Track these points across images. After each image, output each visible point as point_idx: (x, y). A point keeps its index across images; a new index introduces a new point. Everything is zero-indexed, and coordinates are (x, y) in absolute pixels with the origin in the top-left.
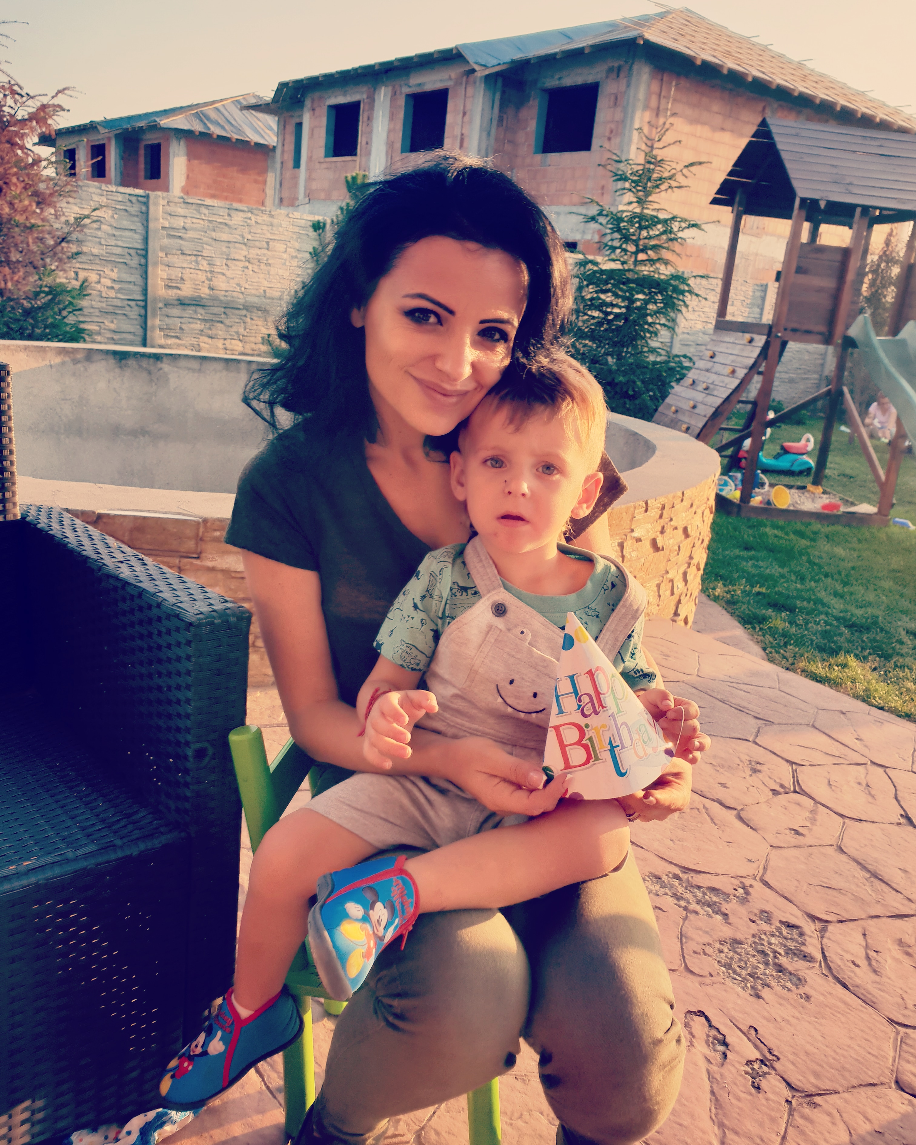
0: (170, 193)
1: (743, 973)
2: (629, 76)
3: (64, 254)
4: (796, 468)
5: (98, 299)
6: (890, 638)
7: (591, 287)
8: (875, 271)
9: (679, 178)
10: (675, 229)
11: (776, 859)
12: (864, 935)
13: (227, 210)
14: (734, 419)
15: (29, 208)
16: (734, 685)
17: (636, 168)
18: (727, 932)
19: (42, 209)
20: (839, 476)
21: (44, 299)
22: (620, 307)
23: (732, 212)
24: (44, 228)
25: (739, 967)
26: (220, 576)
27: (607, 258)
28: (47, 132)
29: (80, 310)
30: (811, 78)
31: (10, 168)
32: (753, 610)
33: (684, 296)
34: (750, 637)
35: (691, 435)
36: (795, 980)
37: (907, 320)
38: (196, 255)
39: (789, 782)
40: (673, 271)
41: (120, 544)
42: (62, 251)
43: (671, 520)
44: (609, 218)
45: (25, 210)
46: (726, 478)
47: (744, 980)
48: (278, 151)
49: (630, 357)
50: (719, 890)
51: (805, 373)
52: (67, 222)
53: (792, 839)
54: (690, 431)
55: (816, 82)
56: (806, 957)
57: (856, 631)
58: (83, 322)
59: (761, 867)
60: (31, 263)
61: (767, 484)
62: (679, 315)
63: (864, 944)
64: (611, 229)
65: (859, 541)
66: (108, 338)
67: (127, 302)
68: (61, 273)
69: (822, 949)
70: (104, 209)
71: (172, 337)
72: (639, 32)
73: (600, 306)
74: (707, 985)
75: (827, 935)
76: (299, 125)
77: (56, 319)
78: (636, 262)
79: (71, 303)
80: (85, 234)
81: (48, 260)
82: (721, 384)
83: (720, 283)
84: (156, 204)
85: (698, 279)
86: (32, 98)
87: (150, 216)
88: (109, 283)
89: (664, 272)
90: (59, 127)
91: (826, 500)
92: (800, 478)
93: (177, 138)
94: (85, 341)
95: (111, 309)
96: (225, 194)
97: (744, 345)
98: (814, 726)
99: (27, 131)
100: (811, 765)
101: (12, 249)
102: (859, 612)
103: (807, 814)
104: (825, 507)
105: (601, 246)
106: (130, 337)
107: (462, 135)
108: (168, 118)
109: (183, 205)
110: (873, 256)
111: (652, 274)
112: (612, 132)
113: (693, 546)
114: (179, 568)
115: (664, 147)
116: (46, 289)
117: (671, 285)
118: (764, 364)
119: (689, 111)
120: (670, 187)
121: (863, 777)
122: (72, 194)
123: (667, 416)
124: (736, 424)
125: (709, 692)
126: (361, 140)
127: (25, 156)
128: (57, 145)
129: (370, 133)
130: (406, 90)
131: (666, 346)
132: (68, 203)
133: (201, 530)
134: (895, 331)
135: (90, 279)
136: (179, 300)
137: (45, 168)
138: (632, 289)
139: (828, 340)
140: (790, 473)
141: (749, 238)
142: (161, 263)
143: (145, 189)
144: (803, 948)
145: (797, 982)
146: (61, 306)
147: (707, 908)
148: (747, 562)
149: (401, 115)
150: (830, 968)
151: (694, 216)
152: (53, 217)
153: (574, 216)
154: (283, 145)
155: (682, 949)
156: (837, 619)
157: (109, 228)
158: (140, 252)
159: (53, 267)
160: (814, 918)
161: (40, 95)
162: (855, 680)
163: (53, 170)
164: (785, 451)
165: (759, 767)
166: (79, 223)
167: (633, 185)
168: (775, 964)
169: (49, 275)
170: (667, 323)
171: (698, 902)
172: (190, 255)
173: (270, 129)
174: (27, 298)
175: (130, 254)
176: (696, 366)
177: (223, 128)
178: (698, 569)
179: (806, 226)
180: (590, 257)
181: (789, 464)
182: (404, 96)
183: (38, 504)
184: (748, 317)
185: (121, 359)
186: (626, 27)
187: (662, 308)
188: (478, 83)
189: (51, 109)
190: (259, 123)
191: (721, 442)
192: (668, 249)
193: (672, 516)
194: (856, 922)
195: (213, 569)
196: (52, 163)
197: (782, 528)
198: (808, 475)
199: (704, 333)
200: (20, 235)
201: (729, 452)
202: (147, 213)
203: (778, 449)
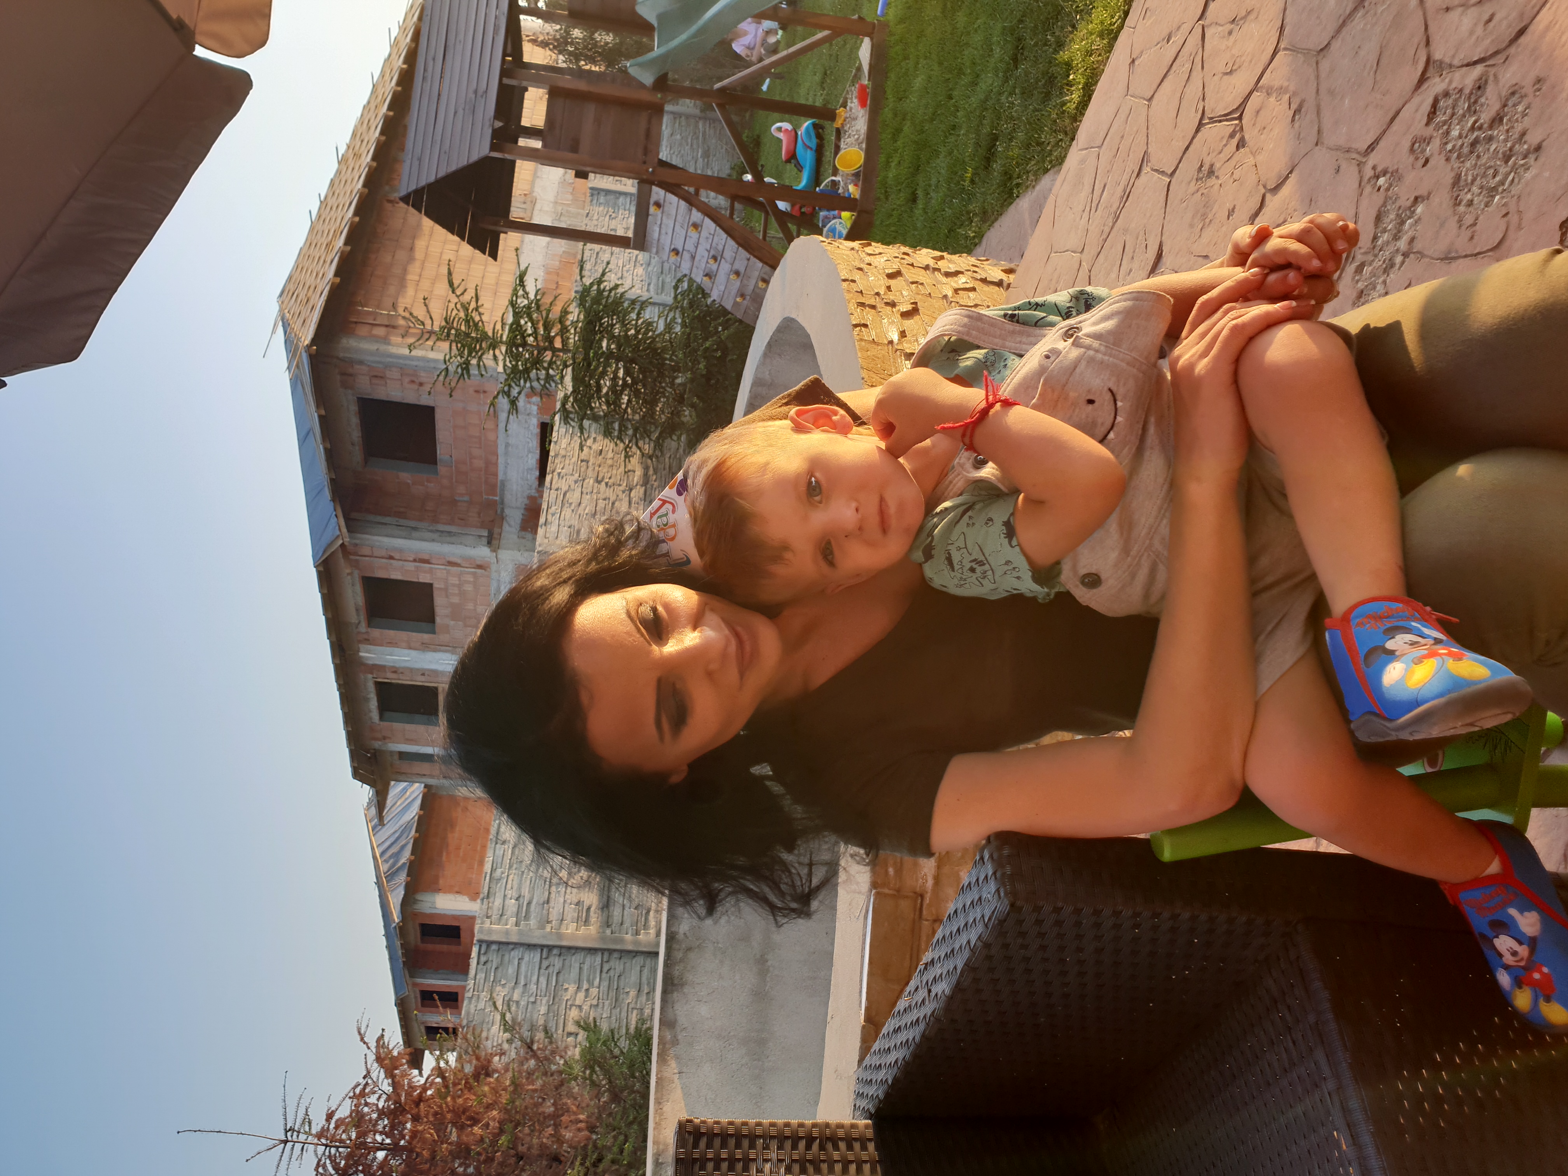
0: (477, 915)
1: (1503, 170)
2: (351, 362)
3: (546, 1047)
4: (813, 143)
5: (599, 1010)
6: (1032, 10)
7: (593, 405)
8: (576, 56)
9: (466, 298)
10: (526, 302)
11: (1336, 137)
12: (1447, 9)
13: (498, 846)
14: (752, 225)
15: (493, 1085)
16: (1094, 205)
17: (455, 351)
18: (1441, 199)
19: (496, 1071)
20: (824, 89)
21: (600, 1077)
22: (617, 369)
23: (506, 233)
24: (516, 1069)
25: (1494, 177)
26: (946, 870)
27: (560, 386)
28: (407, 1057)
29: (612, 1031)
30: (357, 148)
31: (447, 1106)
32: (994, 187)
33: (604, 290)
34: (1030, 189)
35: (771, 276)
36: (1514, 99)
37: (635, 13)
38: (550, 886)
39: (1226, 127)
40: (574, 304)
41: (906, 993)
42: (544, 1049)
43: (878, 294)
44: (513, 385)
45: (495, 1091)
46: (825, 230)
47: (1514, 169)
48: (431, 781)
49: (676, 356)
50: (1379, 211)
51: (698, 138)
52: (510, 1041)
53: (1309, 115)
54: (766, 277)
55: (362, 141)
56: (1480, 87)
57: (1022, 54)
58: (627, 1029)
59: (1347, 155)
60: (557, 1089)
61: (834, 178)
62: (627, 296)
63: (1460, 9)
64: (525, 382)
65: (906, 58)
66: (648, 1000)
67: (604, 975)
68: (569, 1053)
69: (1468, 65)
70: (494, 995)
71: (646, 919)
72: (303, 351)
73: (616, 392)
74: (1521, 219)
75: (1447, 60)
76: (402, 755)
77: (623, 1063)
78: (565, 349)
79: (604, 1043)
80: (524, 1020)
81: (554, 1067)
82: (710, 241)
83: (589, 246)
84: (490, 931)
85: (585, 273)
86: (368, 1072)
87: (504, 940)
88: (581, 995)
89: (575, 314)
90: (401, 1043)
91: (854, 104)
92: (826, 137)
93: (414, 903)
94: (651, 1028)
95: (613, 994)
96: (479, 848)
97: (663, 213)
98: (1150, 100)
99: (406, 1082)
100: (1204, 99)
101: (541, 1110)
102: (997, 51)
103: (1272, 99)
104: (863, 104)
105: (546, 394)
106: (646, 971)
107: (415, 561)
108: (392, 913)
109: (491, 900)
110: (560, 61)
111: (578, 329)
112: (413, 382)
113: (912, 265)
114: (935, 921)
115: (431, 318)
116: (588, 1072)
117: (591, 307)
118: (686, 188)
119: (392, 290)
120: (477, 309)
121: (1220, 29)
122: (477, 1032)
123: (747, 308)
124: (758, 221)
125: (1104, 236)
126: (419, 681)
127: (434, 1086)
128: (422, 1047)
129: (411, 670)
130: (363, 628)
131: (663, 312)
132: (487, 1039)
133: (886, 891)
134: (646, 28)
135: (576, 1018)
136: (602, 909)
137: (447, 1062)
138: (596, 353)
139: (657, 110)
140: (819, 152)
141: (536, 212)
142: (559, 928)
143: (472, 944)
144: (1467, 91)
145: (1517, 96)
146: (608, 1055)
147: (1407, 226)
148: (931, 198)
149: (391, 633)
150: (1497, 53)
151: (510, 279)
152: (503, 1057)
153: (509, 426)
154: (424, 775)
155: (1466, 256)
156: (1006, 80)
157: (516, 991)
158: (545, 955)
159: (562, 1062)
160: (1423, 79)
161: (366, 1063)
162: (1087, 51)
163: (449, 1054)
164: (792, 157)
165: (1206, 168)
166: (510, 1026)
167: (474, 354)
168: (1491, 127)
169: (571, 1068)
170: (636, 311)
171: (1396, 238)
172: (550, 893)
173: (405, 790)
174: (598, 1096)
175: (547, 967)
176: (687, 272)
177: (403, 847)
178: (942, 258)
179: (522, 142)
180: (558, 405)
181: (809, 151)
182: (369, 630)
183: (853, 1096)
184: (629, 210)
185: (673, 984)
186: (297, 366)
187: (618, 318)
188: (357, 542)
189: (381, 1051)
190: (398, 803)
191: (780, 238)
192: (549, 311)
193: (873, 293)
194: (1430, 23)
195: (937, 880)
196: (442, 1054)
197: (889, 157)
198: (822, 128)
199: (649, 264)
200: (524, 1099)
201: (793, 228)
202: (500, 943)
203: (790, 167)
